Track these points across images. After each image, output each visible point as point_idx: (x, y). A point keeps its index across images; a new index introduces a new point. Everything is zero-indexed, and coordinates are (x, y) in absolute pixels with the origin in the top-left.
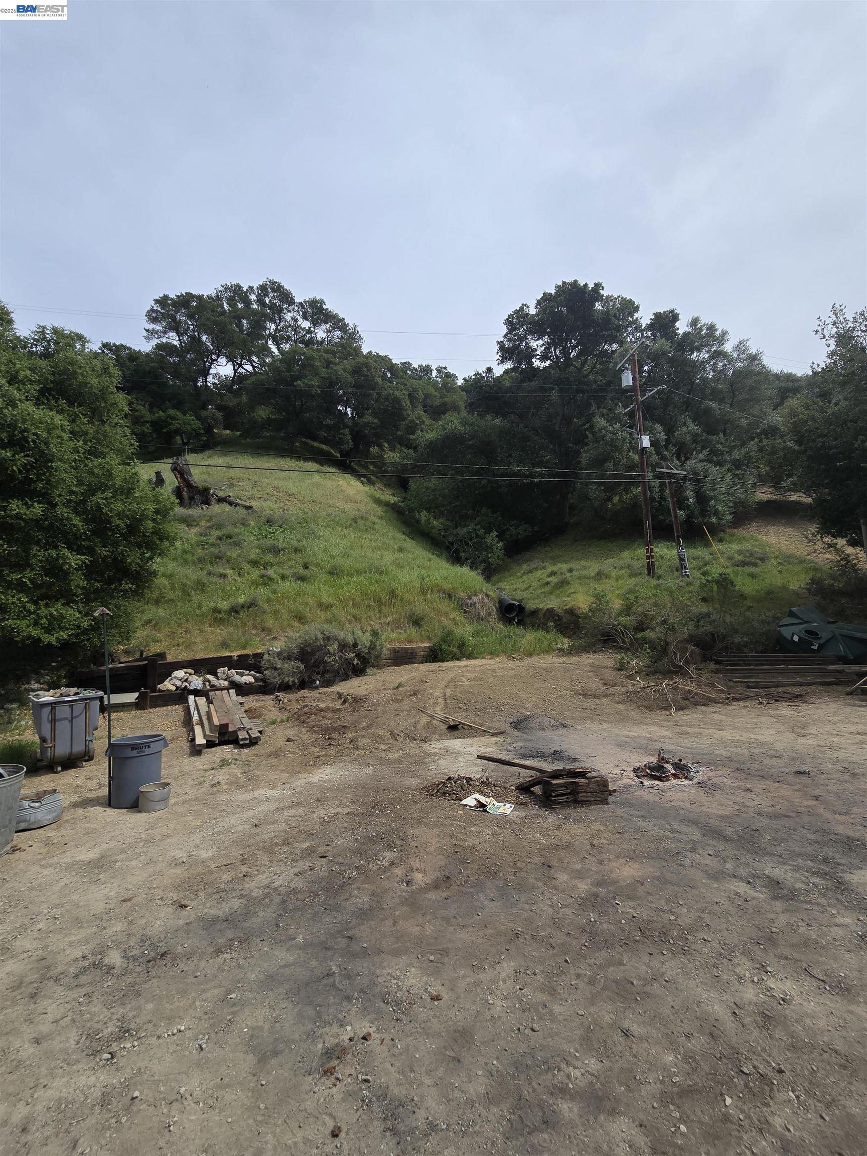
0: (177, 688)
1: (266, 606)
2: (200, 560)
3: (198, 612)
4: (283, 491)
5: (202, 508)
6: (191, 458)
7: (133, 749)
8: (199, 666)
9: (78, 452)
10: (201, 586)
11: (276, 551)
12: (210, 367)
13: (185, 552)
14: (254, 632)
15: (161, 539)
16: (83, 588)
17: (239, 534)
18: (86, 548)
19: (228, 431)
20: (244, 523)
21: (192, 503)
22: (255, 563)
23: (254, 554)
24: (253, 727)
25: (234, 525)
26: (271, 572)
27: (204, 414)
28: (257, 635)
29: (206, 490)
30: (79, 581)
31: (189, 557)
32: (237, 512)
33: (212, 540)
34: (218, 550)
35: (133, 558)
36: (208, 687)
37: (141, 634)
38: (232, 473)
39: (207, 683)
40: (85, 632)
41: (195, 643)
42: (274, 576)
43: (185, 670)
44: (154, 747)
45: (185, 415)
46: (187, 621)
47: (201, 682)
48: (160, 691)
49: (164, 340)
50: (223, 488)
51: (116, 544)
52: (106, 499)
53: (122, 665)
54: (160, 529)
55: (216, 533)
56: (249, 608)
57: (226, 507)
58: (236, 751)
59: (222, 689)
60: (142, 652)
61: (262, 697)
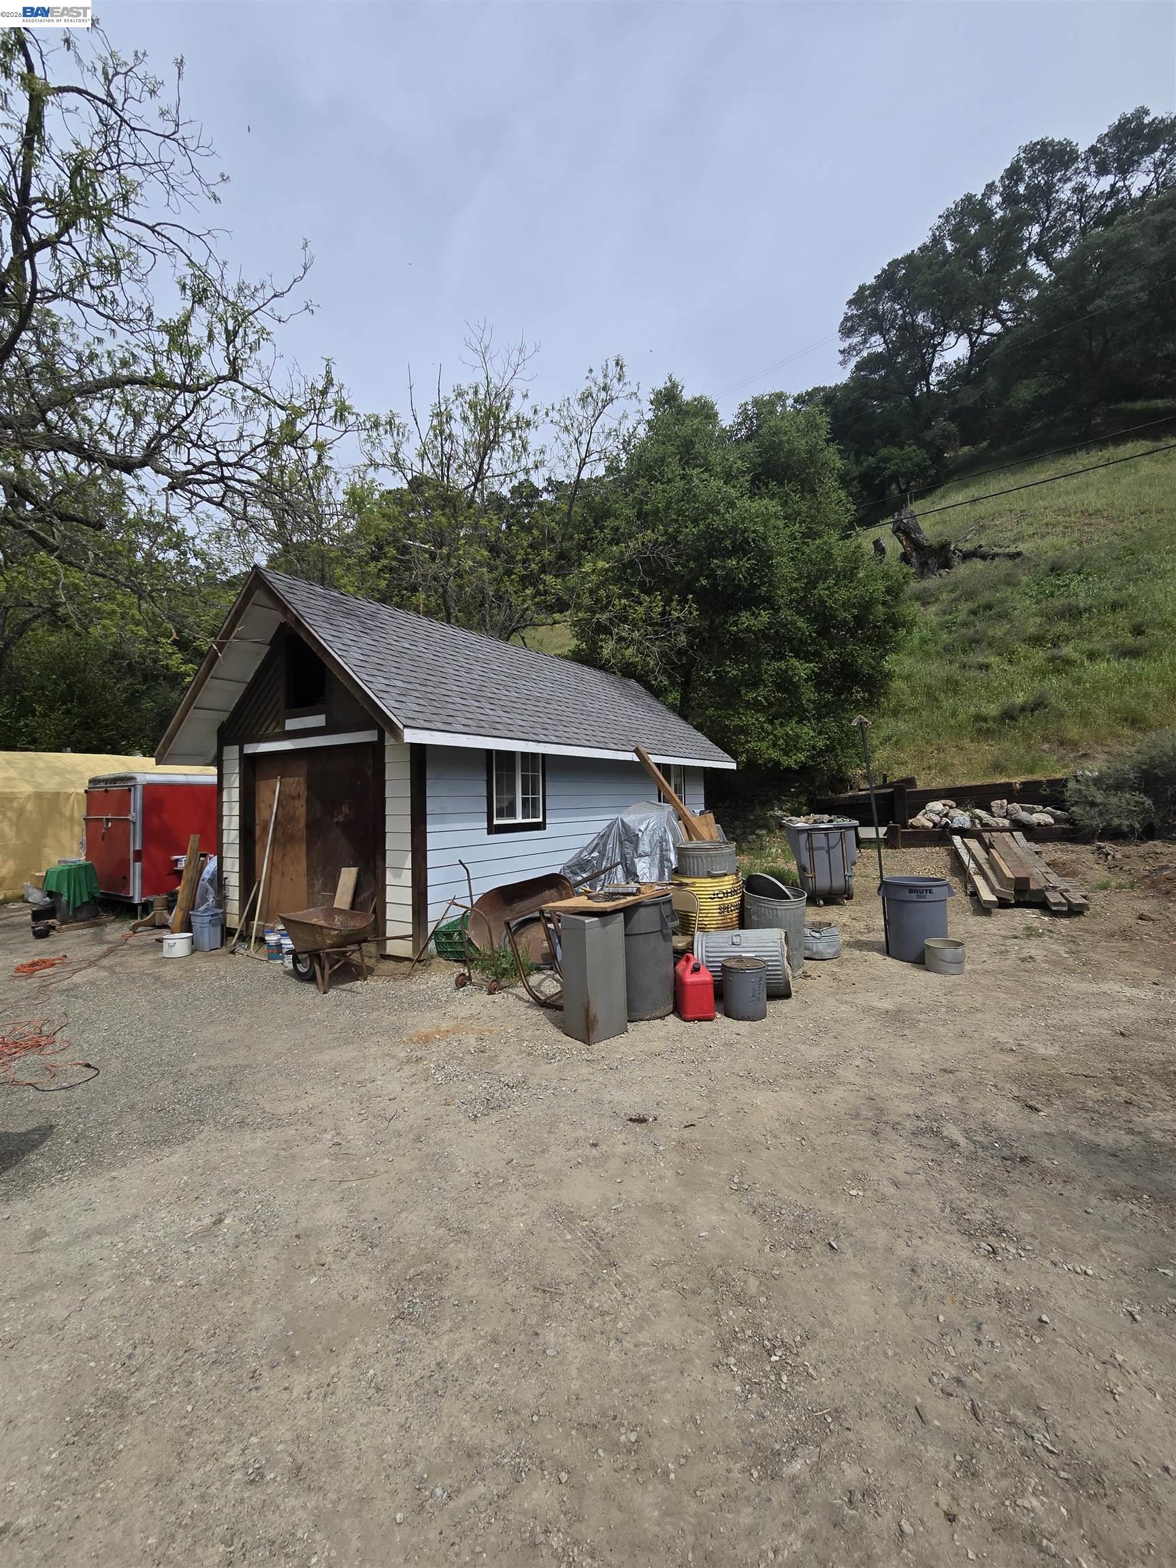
0: (935, 825)
1: (1063, 705)
2: (947, 649)
3: (952, 722)
4: (1075, 513)
5: (940, 575)
6: (916, 507)
7: (911, 891)
8: (961, 796)
9: (795, 539)
10: (952, 685)
11: (1073, 614)
12: (933, 360)
13: (924, 641)
14: (1046, 746)
15: (895, 628)
16: (814, 702)
17: (1002, 601)
18: (813, 654)
19: (966, 449)
20: (1010, 581)
21: (926, 571)
22: (1036, 641)
23: (1032, 626)
24: (1070, 888)
25: (994, 587)
26: (1067, 650)
27: (928, 435)
28: (1051, 751)
29: (944, 547)
30: (809, 694)
31: (931, 647)
32: (996, 567)
33: (962, 617)
34: (972, 630)
35: (863, 657)
36: (979, 826)
37: (881, 755)
38: (981, 509)
39: (977, 821)
40: (821, 753)
41: (953, 765)
42: (1075, 656)
43: (943, 801)
44: (938, 893)
45: (902, 449)
46: (939, 735)
47: (968, 819)
48: (912, 826)
49: (865, 354)
50: (968, 537)
51: (843, 643)
52: (828, 588)
53: (863, 793)
54: (893, 614)
55: (965, 607)
56: (1033, 710)
57: (979, 564)
58: (1046, 919)
59: (1003, 830)
60: (885, 777)
61: (1069, 846)
